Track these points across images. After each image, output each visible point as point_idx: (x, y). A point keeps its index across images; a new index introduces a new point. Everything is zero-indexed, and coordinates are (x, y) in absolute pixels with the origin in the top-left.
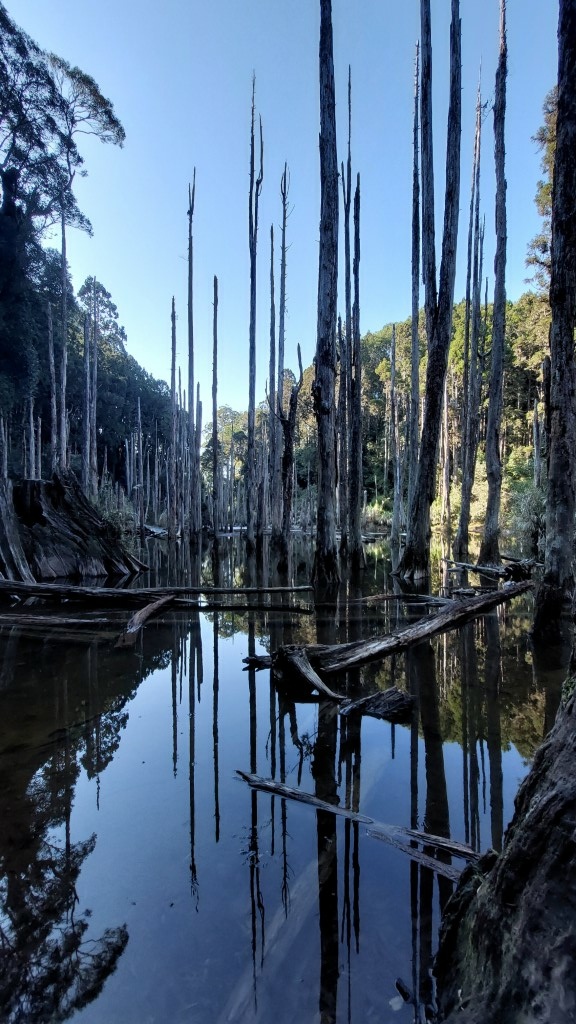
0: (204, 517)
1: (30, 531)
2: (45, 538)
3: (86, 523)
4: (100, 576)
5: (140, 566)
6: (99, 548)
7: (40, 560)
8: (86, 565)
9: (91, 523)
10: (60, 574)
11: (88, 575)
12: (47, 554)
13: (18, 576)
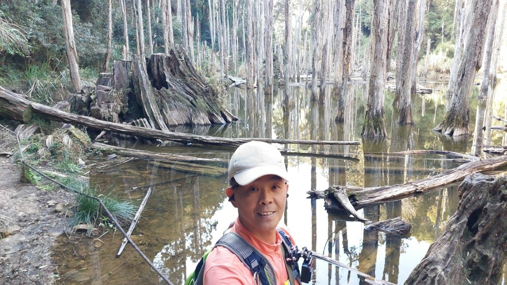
0: (275, 67)
1: (159, 92)
2: (169, 97)
3: (195, 87)
4: (206, 125)
5: (232, 117)
6: (204, 105)
7: (167, 112)
8: (196, 117)
9: (198, 86)
10: (180, 123)
11: (198, 124)
12: (171, 108)
13: (158, 126)
